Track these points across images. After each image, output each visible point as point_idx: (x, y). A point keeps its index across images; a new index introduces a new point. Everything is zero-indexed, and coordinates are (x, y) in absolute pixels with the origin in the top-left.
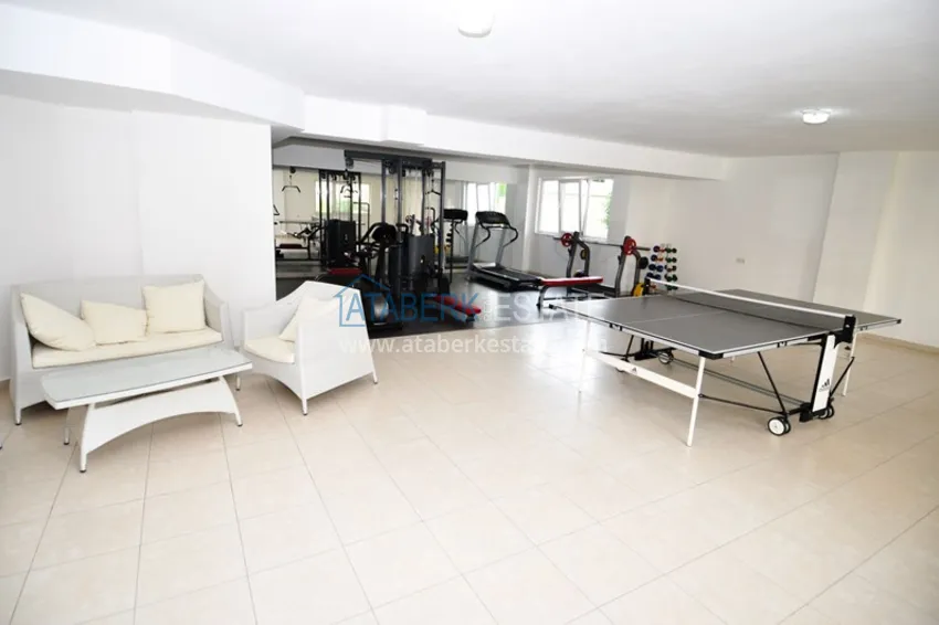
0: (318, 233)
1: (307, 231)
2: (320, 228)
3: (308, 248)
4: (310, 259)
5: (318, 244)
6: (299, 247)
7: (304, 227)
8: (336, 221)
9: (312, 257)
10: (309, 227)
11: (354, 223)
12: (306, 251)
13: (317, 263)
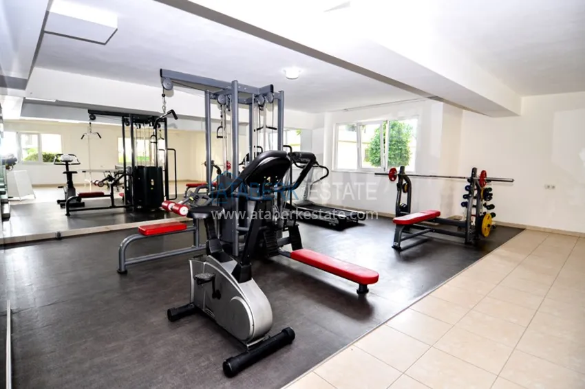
0: (122, 180)
1: (110, 178)
2: (124, 174)
3: (112, 195)
4: (113, 206)
5: (122, 191)
6: (101, 195)
7: (107, 174)
8: (141, 167)
9: (116, 205)
10: (113, 175)
11: (161, 168)
12: (109, 198)
13: (122, 210)
